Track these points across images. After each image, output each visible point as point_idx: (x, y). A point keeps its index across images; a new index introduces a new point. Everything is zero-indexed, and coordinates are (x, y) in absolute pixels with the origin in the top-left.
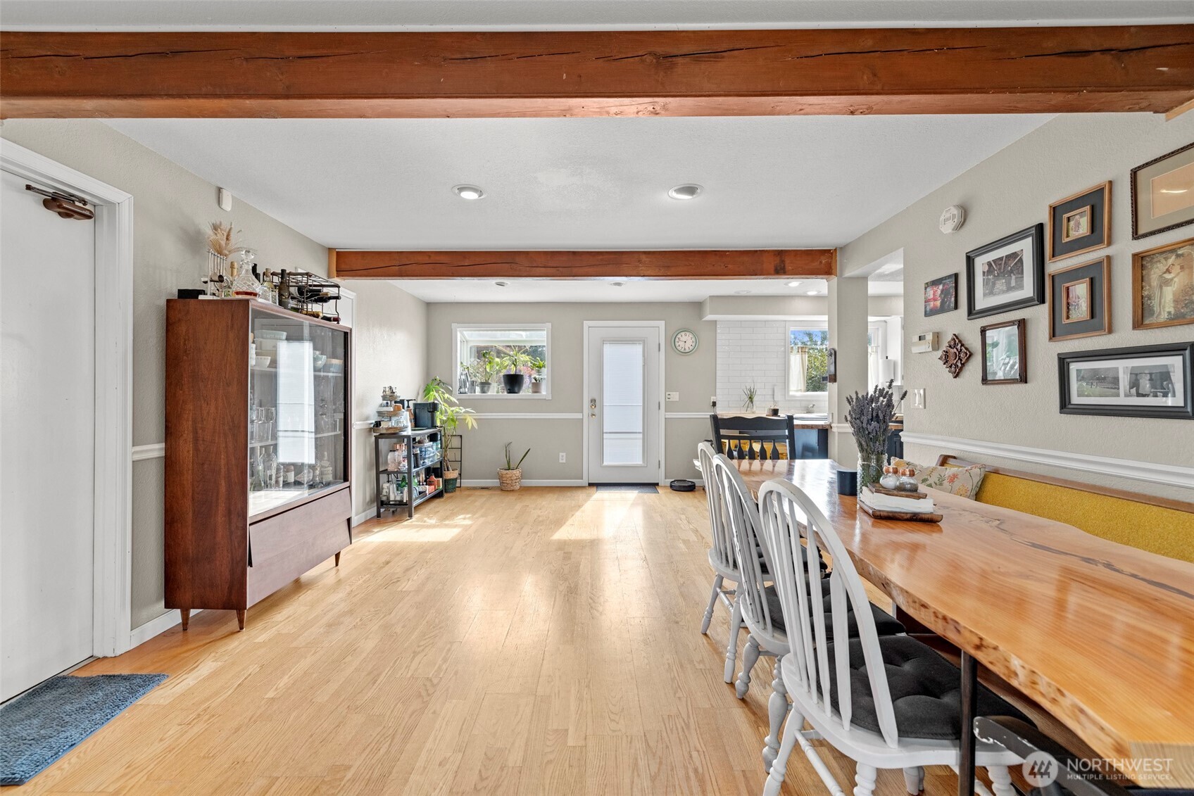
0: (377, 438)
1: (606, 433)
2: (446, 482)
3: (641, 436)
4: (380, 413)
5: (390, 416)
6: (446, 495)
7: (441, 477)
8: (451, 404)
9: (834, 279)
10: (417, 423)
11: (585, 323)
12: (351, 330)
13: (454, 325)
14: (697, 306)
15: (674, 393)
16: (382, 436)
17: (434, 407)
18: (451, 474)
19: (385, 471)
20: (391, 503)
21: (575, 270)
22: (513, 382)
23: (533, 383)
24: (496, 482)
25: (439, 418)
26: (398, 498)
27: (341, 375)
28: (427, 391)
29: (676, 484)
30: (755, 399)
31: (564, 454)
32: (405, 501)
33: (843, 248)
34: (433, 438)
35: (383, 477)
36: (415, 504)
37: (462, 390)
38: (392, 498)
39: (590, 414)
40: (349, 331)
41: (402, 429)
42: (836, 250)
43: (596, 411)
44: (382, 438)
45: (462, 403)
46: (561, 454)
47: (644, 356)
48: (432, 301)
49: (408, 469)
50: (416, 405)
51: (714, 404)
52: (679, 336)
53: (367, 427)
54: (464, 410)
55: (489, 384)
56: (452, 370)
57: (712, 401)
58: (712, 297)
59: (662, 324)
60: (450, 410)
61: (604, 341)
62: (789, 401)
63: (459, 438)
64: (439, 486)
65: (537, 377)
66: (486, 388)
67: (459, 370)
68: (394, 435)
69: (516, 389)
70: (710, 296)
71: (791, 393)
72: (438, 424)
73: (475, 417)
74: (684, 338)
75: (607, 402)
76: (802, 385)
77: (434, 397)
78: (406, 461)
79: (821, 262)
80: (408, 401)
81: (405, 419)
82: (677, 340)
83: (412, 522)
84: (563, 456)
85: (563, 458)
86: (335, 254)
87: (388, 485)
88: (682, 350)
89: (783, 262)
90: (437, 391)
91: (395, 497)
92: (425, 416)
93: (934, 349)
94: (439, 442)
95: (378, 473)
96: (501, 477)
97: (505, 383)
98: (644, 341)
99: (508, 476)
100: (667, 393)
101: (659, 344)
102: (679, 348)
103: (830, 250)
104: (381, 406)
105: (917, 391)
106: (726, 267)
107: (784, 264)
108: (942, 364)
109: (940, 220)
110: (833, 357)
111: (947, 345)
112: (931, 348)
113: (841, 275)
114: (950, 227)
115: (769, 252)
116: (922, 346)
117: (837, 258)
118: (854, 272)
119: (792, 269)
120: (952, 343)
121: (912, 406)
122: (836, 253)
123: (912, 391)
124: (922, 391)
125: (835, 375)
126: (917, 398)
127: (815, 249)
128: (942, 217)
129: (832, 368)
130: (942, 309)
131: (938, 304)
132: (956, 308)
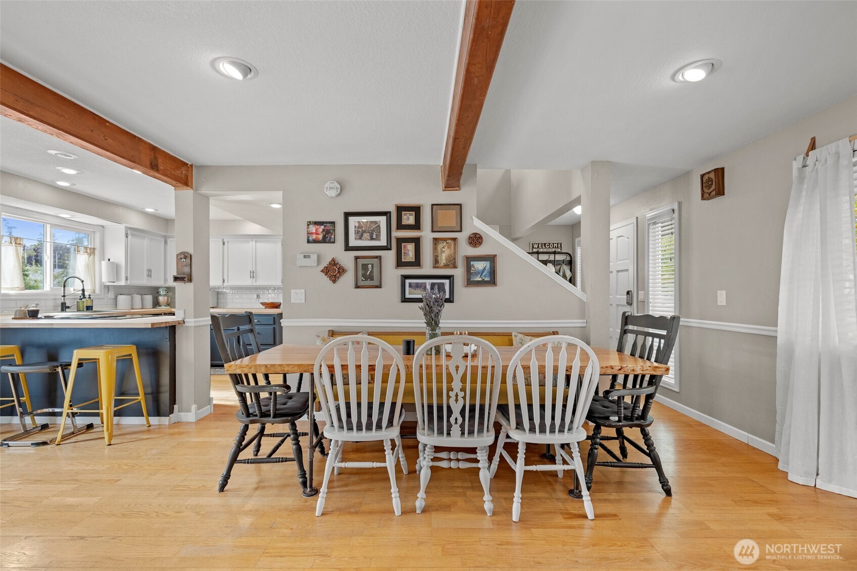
9: (188, 193)
33: (202, 167)
42: (192, 165)
71: (4, 292)
79: (182, 172)
89: (156, 158)
93: (318, 264)
103: (187, 164)
105: (298, 291)
106: (106, 139)
107: (157, 161)
108: (323, 274)
109: (326, 186)
110: (188, 260)
111: (328, 263)
112: (316, 264)
113: (197, 190)
114: (333, 193)
115: (146, 143)
116: (307, 262)
117: (193, 174)
118: (204, 191)
119: (163, 170)
120: (333, 263)
121: (293, 301)
122: (192, 168)
123: (293, 291)
124: (303, 291)
125: (191, 276)
126: (297, 296)
127: (179, 158)
128: (327, 185)
129: (187, 270)
130: (324, 241)
131: (320, 237)
132: (334, 242)
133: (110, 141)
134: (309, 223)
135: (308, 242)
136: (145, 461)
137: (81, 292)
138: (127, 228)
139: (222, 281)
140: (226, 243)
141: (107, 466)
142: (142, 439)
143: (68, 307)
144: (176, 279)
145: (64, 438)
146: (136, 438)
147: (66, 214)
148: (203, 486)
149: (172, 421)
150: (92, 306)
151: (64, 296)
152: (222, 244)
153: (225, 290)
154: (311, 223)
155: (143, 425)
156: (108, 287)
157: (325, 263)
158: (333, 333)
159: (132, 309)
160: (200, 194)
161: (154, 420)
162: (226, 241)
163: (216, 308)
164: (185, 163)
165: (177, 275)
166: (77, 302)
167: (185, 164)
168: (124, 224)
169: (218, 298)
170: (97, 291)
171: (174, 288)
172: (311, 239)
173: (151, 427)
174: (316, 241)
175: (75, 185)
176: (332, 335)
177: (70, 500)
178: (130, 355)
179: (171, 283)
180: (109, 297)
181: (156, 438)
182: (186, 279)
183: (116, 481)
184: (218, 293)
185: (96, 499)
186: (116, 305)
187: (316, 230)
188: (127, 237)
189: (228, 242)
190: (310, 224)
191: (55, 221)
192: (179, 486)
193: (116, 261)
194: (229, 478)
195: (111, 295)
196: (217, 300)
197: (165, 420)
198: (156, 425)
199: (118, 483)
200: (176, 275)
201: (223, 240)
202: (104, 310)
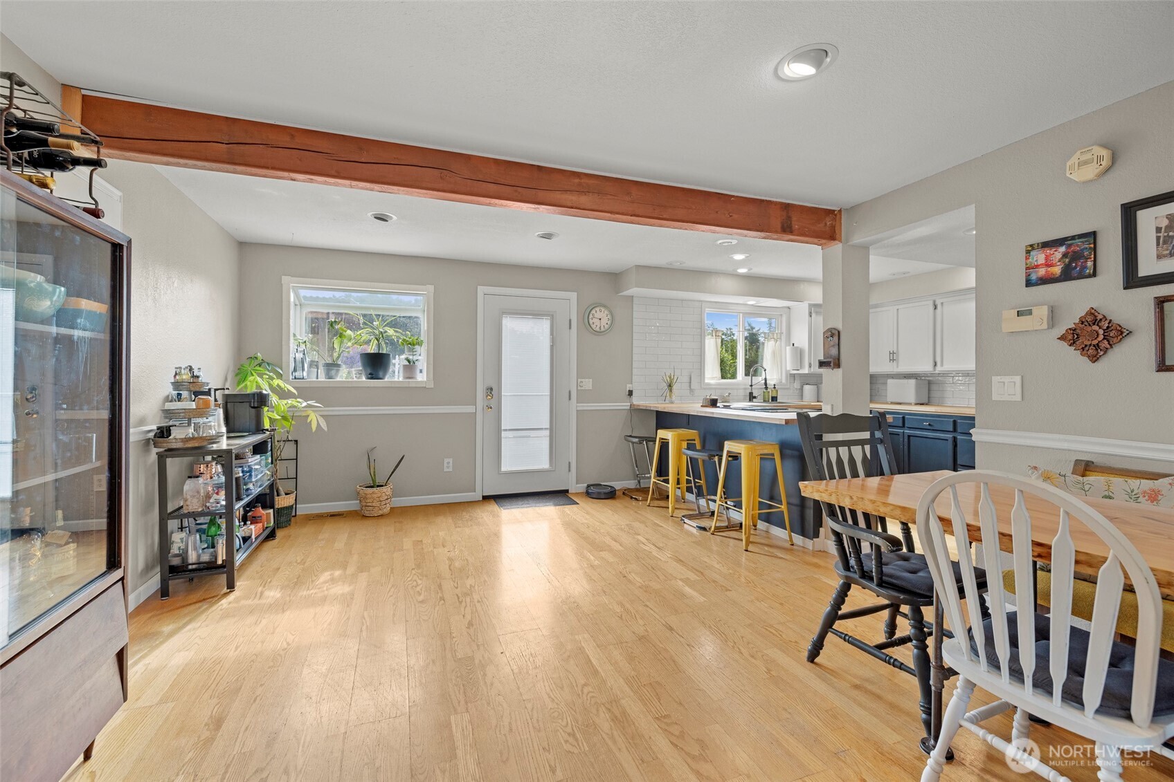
0: (161, 458)
1: (505, 430)
2: (279, 513)
3: (547, 433)
4: (168, 414)
5: (188, 416)
6: (280, 534)
7: (272, 507)
8: (283, 394)
9: (836, 248)
10: (233, 428)
11: (481, 290)
12: (130, 242)
13: (285, 279)
14: (614, 278)
15: (587, 380)
16: (171, 452)
17: (260, 400)
18: (282, 501)
19: (178, 513)
20: (190, 567)
21: (541, 195)
22: (376, 363)
23: (405, 366)
24: (353, 505)
25: (268, 416)
26: (206, 558)
27: (105, 337)
28: (240, 374)
29: (592, 490)
30: (674, 387)
31: (451, 460)
32: (220, 562)
33: (854, 209)
34: (259, 449)
35: (173, 524)
36: (237, 564)
37: (298, 374)
38: (192, 557)
39: (485, 406)
40: (125, 244)
41: (213, 440)
42: (840, 211)
43: (493, 403)
44: (172, 457)
45: (304, 393)
46: (446, 460)
47: (552, 333)
48: (248, 240)
49: (226, 506)
50: (227, 397)
51: (630, 393)
52: (593, 312)
53: (141, 437)
54: (304, 404)
55: (339, 366)
56: (282, 345)
57: (628, 389)
58: (638, 267)
59: (573, 296)
60: (284, 404)
61: (504, 313)
62: (705, 389)
63: (292, 445)
64: (268, 522)
65: (411, 357)
66: (333, 372)
67: (293, 346)
68: (197, 451)
69: (381, 374)
70: (636, 266)
71: (706, 381)
72: (267, 425)
73: (321, 413)
74: (598, 315)
75: (505, 392)
76: (718, 373)
77: (256, 383)
78: (223, 493)
79: (826, 224)
80: (216, 390)
81: (215, 423)
82: (591, 316)
83: (237, 600)
84: (448, 463)
85: (448, 465)
86: (79, 99)
87: (183, 535)
88: (598, 329)
89: (789, 218)
90: (261, 375)
91: (199, 556)
92: (244, 414)
94: (269, 453)
95: (164, 517)
96: (361, 498)
97: (364, 366)
98: (553, 316)
99: (374, 496)
100: (579, 380)
101: (570, 320)
102: (594, 326)
103: (834, 211)
104: (168, 399)
105: (1007, 379)
106: (731, 216)
107: (791, 221)
108: (1064, 344)
109: (1069, 164)
110: (836, 338)
111: (1077, 321)
112: (1045, 326)
113: (847, 241)
114: (1090, 172)
115: (776, 203)
116: (1025, 323)
117: (842, 222)
118: (858, 239)
119: (799, 229)
120: (1089, 319)
121: (995, 397)
122: (841, 214)
123: (995, 379)
124: (1018, 379)
125: (839, 359)
126: (1006, 388)
127: (820, 207)
128: (1074, 160)
129: (834, 352)
130: (1067, 276)
131: (1057, 270)
132: (1094, 275)
133: (735, 216)
134: (1031, 248)
135: (1029, 283)
136: (763, 581)
137: (764, 382)
138: (810, 306)
139: (932, 364)
140: (939, 307)
141: (730, 571)
142: (777, 557)
143: (755, 397)
144: (822, 364)
145: (718, 529)
146: (773, 553)
147: (752, 301)
148: (796, 642)
149: (817, 548)
150: (777, 397)
151: (751, 386)
152: (932, 308)
153: (940, 378)
154: (1036, 246)
155: (786, 540)
156: (793, 376)
157: (1070, 321)
158: (1085, 468)
159: (818, 401)
160: (853, 246)
161: (798, 539)
162: (938, 303)
163: (927, 404)
164: (830, 210)
165: (824, 358)
166: (764, 392)
167: (830, 212)
168: (805, 302)
169: (929, 390)
170: (784, 381)
171: (820, 376)
172: (1034, 277)
173: (794, 547)
174: (1045, 281)
175: (751, 269)
176: (1086, 470)
177: (687, 590)
178: (773, 455)
179: (816, 369)
180: (795, 387)
181: (789, 561)
182: (832, 364)
183: (727, 590)
184: (930, 383)
185: (702, 599)
186: (802, 396)
187: (1047, 258)
188: (811, 316)
189: (942, 303)
190: (1033, 249)
191: (746, 310)
192: (771, 626)
193: (800, 346)
194: (821, 649)
195: (797, 385)
196: (929, 393)
197: (809, 543)
198: (799, 546)
199: (728, 593)
200: (822, 358)
201: (934, 302)
202: (789, 401)
